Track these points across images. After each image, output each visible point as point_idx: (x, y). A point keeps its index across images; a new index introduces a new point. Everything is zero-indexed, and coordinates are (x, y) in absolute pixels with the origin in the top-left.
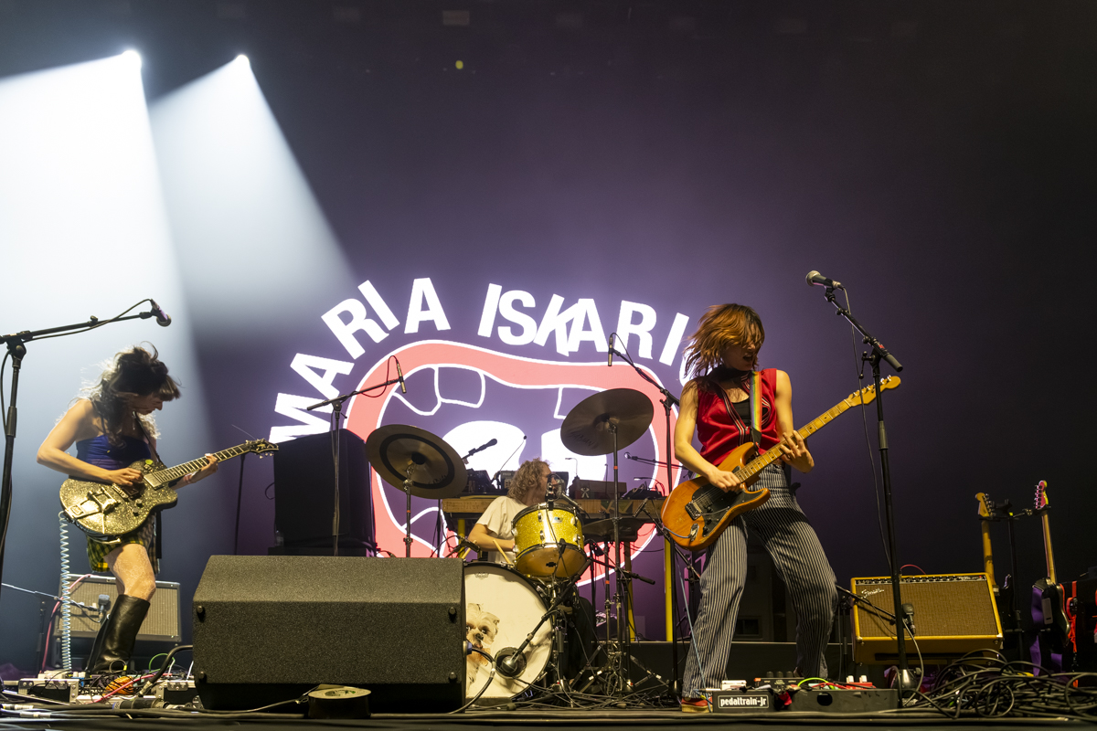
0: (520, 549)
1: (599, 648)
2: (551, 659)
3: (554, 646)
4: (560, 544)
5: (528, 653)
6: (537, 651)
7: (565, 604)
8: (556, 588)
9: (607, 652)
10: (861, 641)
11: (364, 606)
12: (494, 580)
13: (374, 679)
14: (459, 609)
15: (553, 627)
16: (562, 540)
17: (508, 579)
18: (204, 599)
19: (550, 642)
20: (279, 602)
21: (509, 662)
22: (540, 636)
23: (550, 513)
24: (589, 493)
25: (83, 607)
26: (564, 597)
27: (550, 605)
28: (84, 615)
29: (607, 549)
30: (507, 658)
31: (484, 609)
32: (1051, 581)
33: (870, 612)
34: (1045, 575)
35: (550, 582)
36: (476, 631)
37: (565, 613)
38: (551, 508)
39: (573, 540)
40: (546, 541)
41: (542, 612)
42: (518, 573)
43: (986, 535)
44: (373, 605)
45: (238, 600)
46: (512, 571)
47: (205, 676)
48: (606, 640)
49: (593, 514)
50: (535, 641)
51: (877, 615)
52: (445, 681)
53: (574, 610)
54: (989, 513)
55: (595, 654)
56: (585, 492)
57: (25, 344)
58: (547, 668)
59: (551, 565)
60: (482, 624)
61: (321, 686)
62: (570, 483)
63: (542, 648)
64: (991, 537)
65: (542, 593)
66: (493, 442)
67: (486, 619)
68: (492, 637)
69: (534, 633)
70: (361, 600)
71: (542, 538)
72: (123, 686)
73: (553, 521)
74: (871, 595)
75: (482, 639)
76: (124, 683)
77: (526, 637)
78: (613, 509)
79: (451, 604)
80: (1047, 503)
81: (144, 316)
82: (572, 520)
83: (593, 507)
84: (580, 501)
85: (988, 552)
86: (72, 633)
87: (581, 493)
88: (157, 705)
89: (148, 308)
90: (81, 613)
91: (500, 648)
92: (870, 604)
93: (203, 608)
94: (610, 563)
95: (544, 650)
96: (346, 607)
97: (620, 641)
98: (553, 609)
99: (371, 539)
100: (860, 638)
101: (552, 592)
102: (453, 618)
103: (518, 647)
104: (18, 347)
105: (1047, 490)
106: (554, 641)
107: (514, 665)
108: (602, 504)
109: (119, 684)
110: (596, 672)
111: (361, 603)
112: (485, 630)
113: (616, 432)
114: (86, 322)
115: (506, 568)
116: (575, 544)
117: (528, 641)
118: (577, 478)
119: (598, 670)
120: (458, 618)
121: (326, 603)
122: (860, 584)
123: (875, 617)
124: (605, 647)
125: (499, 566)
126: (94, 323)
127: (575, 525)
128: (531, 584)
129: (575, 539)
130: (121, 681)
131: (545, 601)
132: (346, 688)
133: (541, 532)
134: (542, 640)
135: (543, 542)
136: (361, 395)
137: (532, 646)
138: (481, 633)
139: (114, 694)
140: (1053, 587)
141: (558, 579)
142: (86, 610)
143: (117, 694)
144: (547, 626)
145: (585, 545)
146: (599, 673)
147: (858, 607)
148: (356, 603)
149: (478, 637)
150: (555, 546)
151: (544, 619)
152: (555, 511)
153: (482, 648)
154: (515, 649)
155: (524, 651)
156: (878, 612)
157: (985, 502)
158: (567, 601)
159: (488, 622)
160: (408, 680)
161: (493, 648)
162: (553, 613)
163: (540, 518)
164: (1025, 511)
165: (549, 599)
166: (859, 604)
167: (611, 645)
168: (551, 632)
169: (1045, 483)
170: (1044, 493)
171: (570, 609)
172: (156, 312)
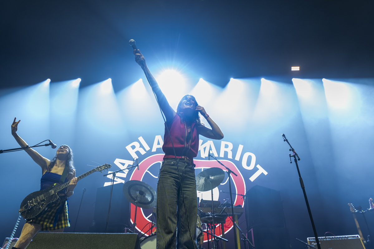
43: (356, 219)
54: (354, 211)
56: (205, 205)
62: (200, 201)
81: (46, 145)
89: (48, 142)
113: (212, 183)
118: (202, 199)
122: (311, 240)
157: (352, 206)
169: (372, 199)
170: (372, 203)
172: (51, 144)
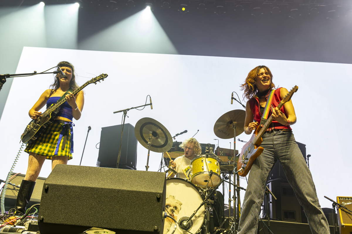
0: (193, 173)
1: (225, 220)
2: (204, 223)
3: (205, 218)
4: (210, 172)
5: (194, 220)
6: (198, 220)
7: (211, 199)
8: (207, 191)
9: (229, 222)
10: (343, 226)
11: (119, 191)
12: (181, 186)
13: (119, 227)
14: (161, 196)
15: (206, 208)
16: (211, 171)
17: (188, 186)
18: (49, 183)
19: (204, 215)
20: (81, 186)
21: (185, 223)
22: (199, 212)
23: (207, 159)
24: (223, 153)
25: (14, 185)
26: (210, 196)
27: (205, 199)
28: (14, 189)
29: (230, 176)
30: (184, 221)
31: (176, 198)
33: (346, 212)
35: (205, 189)
36: (172, 208)
37: (211, 203)
38: (207, 157)
39: (216, 172)
40: (204, 170)
41: (201, 201)
42: (191, 184)
44: (123, 191)
45: (64, 184)
46: (189, 182)
47: (43, 219)
48: (229, 217)
49: (225, 162)
50: (197, 214)
51: (350, 214)
52: (152, 230)
53: (215, 202)
55: (223, 223)
56: (221, 153)
57: (6, 79)
58: (202, 228)
59: (206, 181)
60: (174, 205)
61: (92, 228)
62: (215, 149)
63: (200, 218)
65: (201, 193)
66: (186, 131)
67: (177, 203)
68: (178, 211)
69: (197, 211)
70: (118, 188)
71: (203, 169)
72: (12, 221)
73: (208, 163)
74: (347, 205)
75: (174, 211)
76: (13, 219)
77: (193, 213)
78: (232, 160)
79: (158, 193)
81: (55, 72)
82: (216, 163)
83: (225, 159)
84: (220, 156)
86: (6, 196)
87: (220, 153)
88: (19, 231)
90: (13, 188)
91: (182, 217)
92: (346, 209)
93: (48, 187)
94: (231, 182)
95: (201, 219)
96: (111, 191)
97: (235, 217)
98: (206, 201)
99: (134, 167)
100: (343, 224)
101: (206, 193)
102: (158, 199)
103: (189, 217)
104: (3, 79)
106: (205, 215)
107: (187, 225)
108: (228, 158)
109: (10, 220)
110: (223, 231)
111: (118, 190)
112: (176, 208)
113: (235, 128)
114: (32, 73)
115: (187, 181)
116: (217, 173)
117: (194, 214)
118: (218, 147)
119: (225, 230)
120: (161, 200)
121: (102, 189)
122: (341, 199)
123: (349, 215)
124: (228, 220)
125: (184, 180)
126: (35, 73)
127: (217, 165)
128: (197, 189)
129: (217, 171)
130: (12, 218)
131: (203, 197)
132: (105, 230)
133: (203, 167)
134: (201, 215)
135: (203, 171)
136: (135, 109)
137: (196, 217)
138: (174, 209)
139: (7, 224)
141: (208, 187)
142: (15, 187)
143: (8, 224)
144: (203, 208)
145: (221, 173)
146: (225, 231)
147: (341, 209)
148: (115, 190)
149: (173, 211)
150: (208, 173)
151: (202, 205)
152: (209, 158)
153: (173, 216)
154: (188, 217)
155: (192, 219)
156: (350, 212)
158: (212, 197)
159: (177, 204)
160: (135, 228)
161: (178, 216)
162: (206, 202)
163: (202, 161)
165: (204, 196)
166: (341, 208)
167: (230, 219)
168: (204, 211)
171: (213, 201)
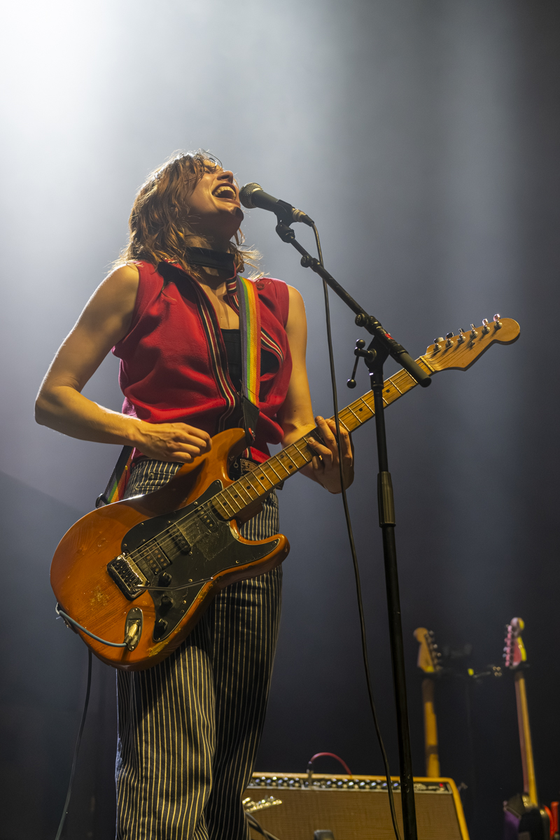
32: (530, 801)
34: (520, 791)
43: (429, 707)
54: (435, 666)
64: (437, 711)
80: (524, 657)
85: (432, 739)
105: (524, 635)
140: (534, 812)
157: (428, 645)
164: (491, 670)
169: (522, 624)
170: (519, 641)
